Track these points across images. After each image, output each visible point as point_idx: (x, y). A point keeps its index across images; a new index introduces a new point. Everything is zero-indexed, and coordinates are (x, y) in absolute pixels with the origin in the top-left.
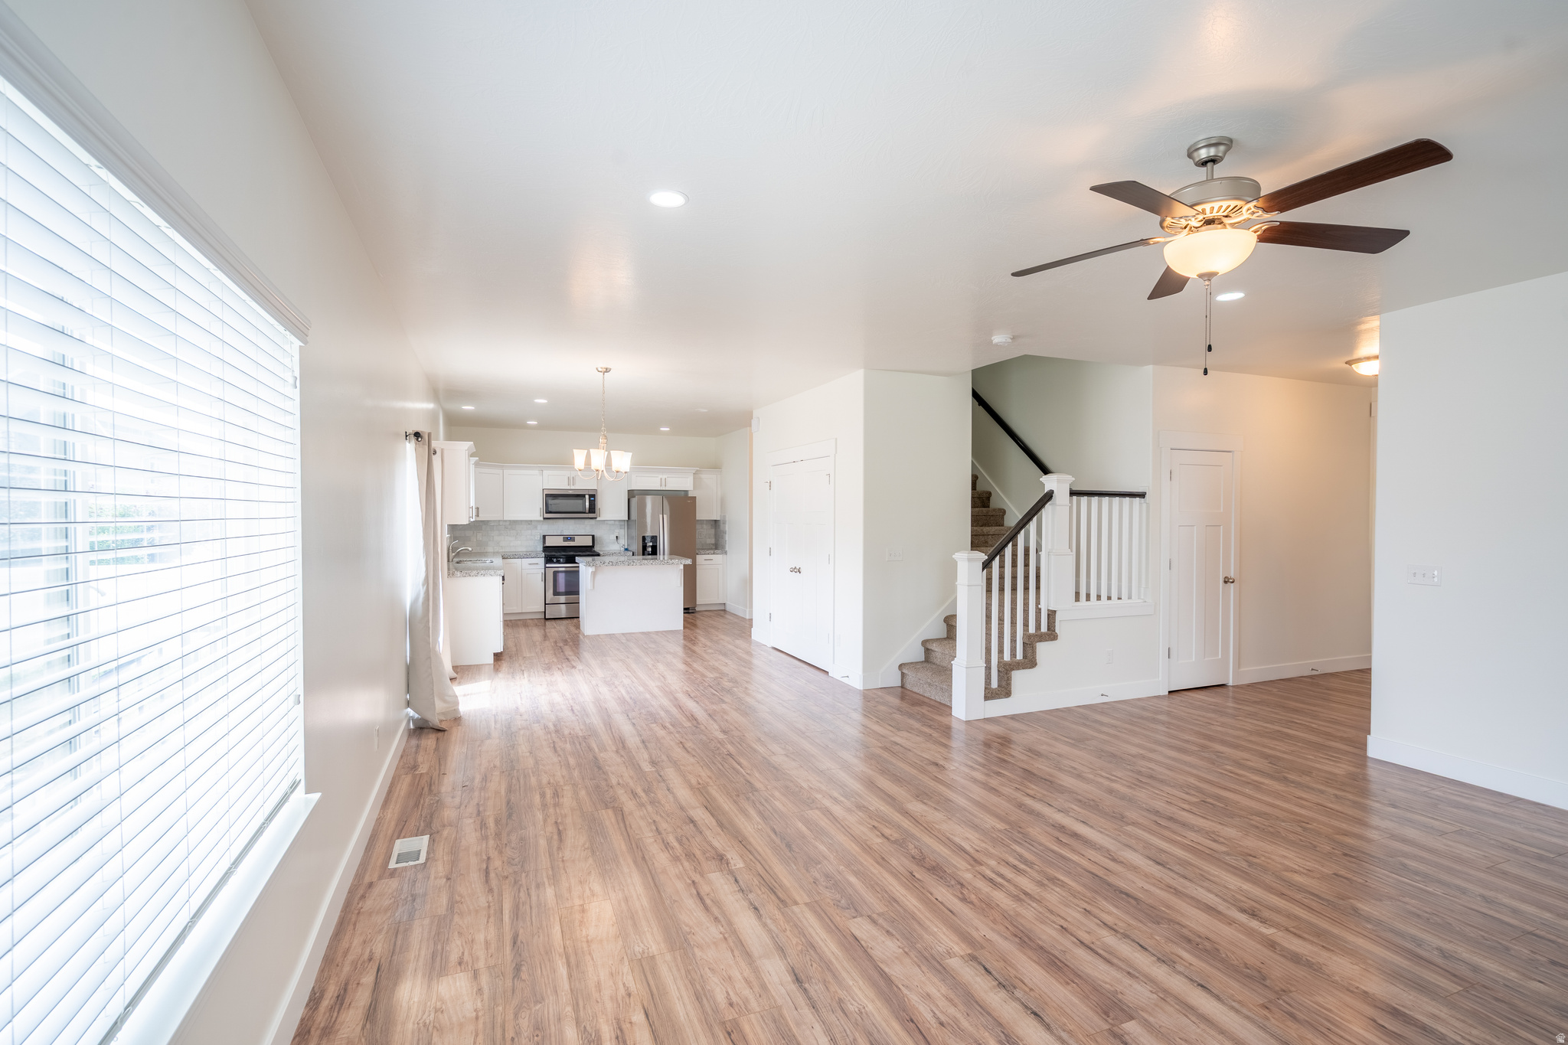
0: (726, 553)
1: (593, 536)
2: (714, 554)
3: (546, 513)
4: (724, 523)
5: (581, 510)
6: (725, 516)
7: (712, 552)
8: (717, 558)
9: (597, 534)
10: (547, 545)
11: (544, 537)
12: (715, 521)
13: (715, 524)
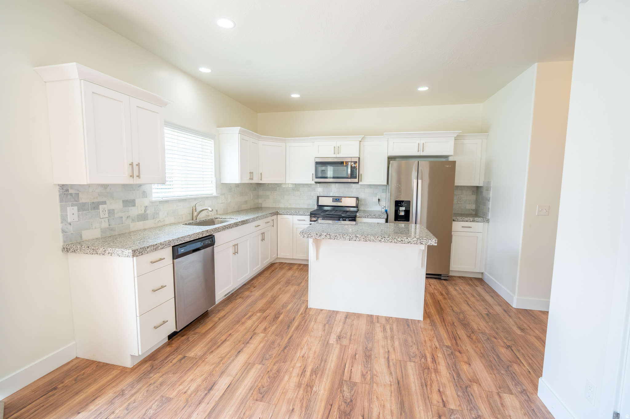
0: (488, 221)
1: (357, 198)
2: (473, 221)
3: (316, 178)
4: (488, 189)
5: (345, 176)
6: (489, 183)
7: (471, 219)
8: (477, 226)
9: (361, 196)
10: (320, 204)
11: (318, 197)
12: (478, 188)
13: (477, 190)
